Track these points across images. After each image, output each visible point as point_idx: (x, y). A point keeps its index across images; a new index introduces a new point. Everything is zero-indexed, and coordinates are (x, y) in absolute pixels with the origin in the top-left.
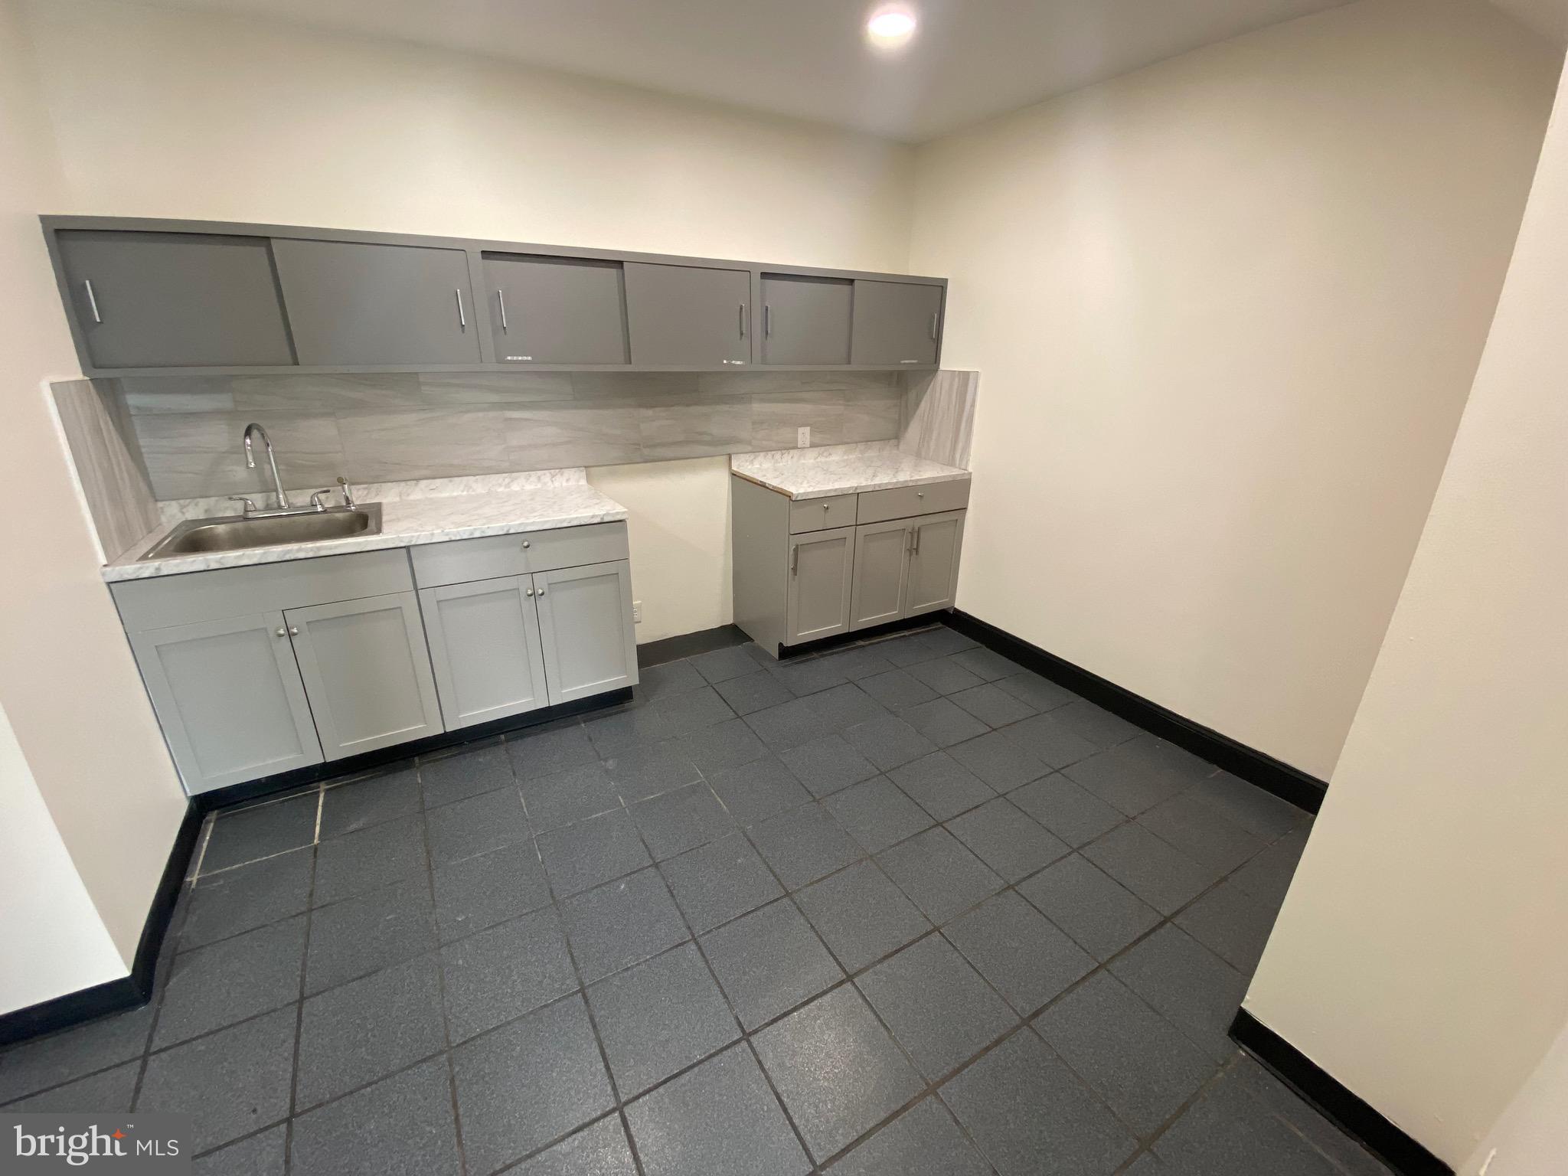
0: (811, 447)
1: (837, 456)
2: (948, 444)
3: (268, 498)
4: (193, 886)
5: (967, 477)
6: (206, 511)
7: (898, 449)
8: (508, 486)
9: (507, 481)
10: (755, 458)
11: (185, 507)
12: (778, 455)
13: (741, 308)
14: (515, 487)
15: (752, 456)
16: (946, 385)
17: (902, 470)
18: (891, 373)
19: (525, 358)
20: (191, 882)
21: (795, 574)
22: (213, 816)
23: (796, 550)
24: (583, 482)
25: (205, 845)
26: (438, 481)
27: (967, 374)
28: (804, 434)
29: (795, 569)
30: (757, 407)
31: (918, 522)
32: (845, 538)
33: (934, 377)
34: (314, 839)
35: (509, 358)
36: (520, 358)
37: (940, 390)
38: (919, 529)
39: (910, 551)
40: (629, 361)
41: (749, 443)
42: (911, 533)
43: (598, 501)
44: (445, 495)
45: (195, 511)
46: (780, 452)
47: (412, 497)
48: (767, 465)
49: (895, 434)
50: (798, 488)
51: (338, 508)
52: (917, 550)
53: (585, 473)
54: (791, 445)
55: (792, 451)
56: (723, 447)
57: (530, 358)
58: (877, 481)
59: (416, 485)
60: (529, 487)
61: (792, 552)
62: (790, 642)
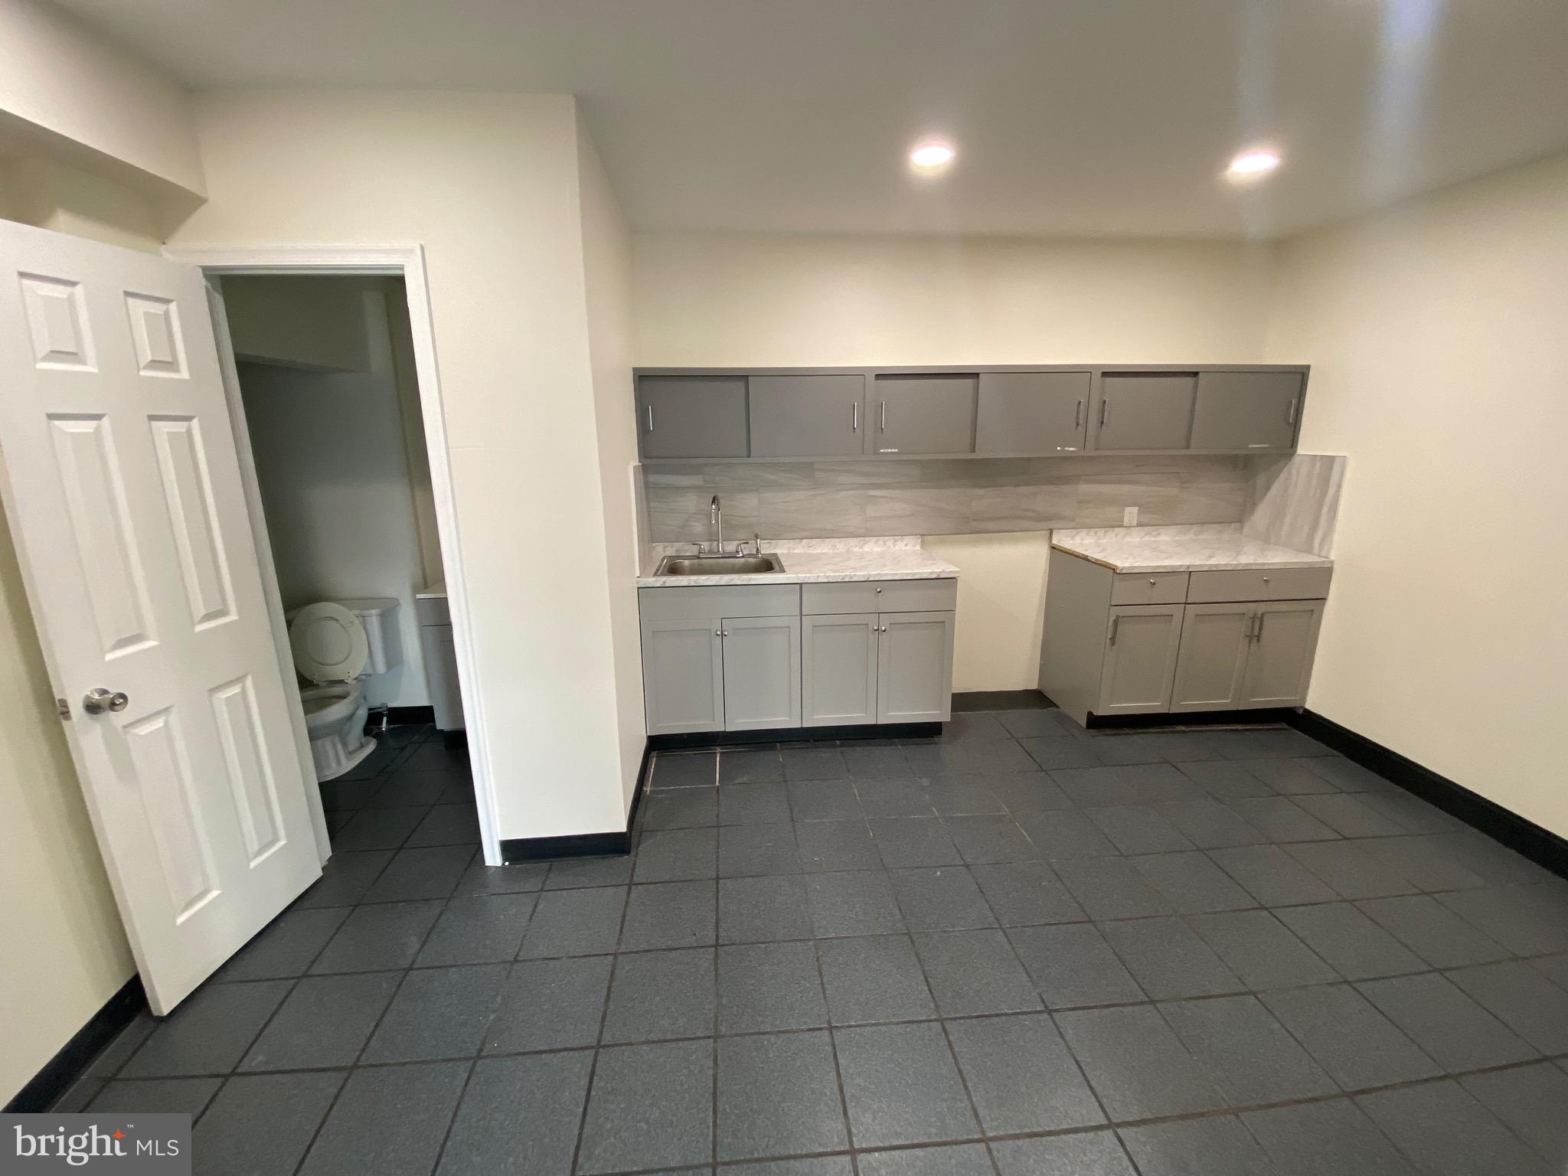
0: (1138, 526)
1: (1166, 536)
2: (1306, 530)
3: (711, 545)
4: (648, 793)
5: (1329, 565)
6: (677, 551)
7: (1241, 533)
8: (861, 547)
9: (861, 543)
10: (1077, 534)
11: (665, 547)
12: (1101, 532)
13: (1080, 403)
14: (867, 548)
15: (1074, 532)
16: (1304, 471)
17: (1245, 553)
18: (1236, 457)
19: (893, 450)
20: (646, 791)
21: (1113, 644)
22: (655, 754)
23: (1116, 622)
24: (918, 547)
25: (652, 770)
26: (815, 541)
27: (1332, 459)
28: (1131, 514)
29: (1113, 640)
30: (1083, 487)
31: (1261, 608)
32: (1172, 615)
33: (1290, 460)
34: (716, 781)
35: (882, 451)
36: (889, 451)
37: (1296, 476)
38: (1262, 614)
39: (1250, 637)
40: (973, 450)
41: (1073, 520)
42: (1253, 619)
43: (934, 562)
44: (818, 551)
45: (670, 551)
46: (1103, 530)
47: (796, 551)
48: (1088, 541)
49: (1238, 517)
50: (1123, 562)
51: (750, 555)
52: (1259, 638)
53: (920, 540)
54: (1118, 524)
55: (1117, 530)
56: (1046, 522)
57: (897, 450)
58: (1213, 561)
59: (800, 543)
60: (877, 549)
61: (1111, 623)
62: (1100, 711)
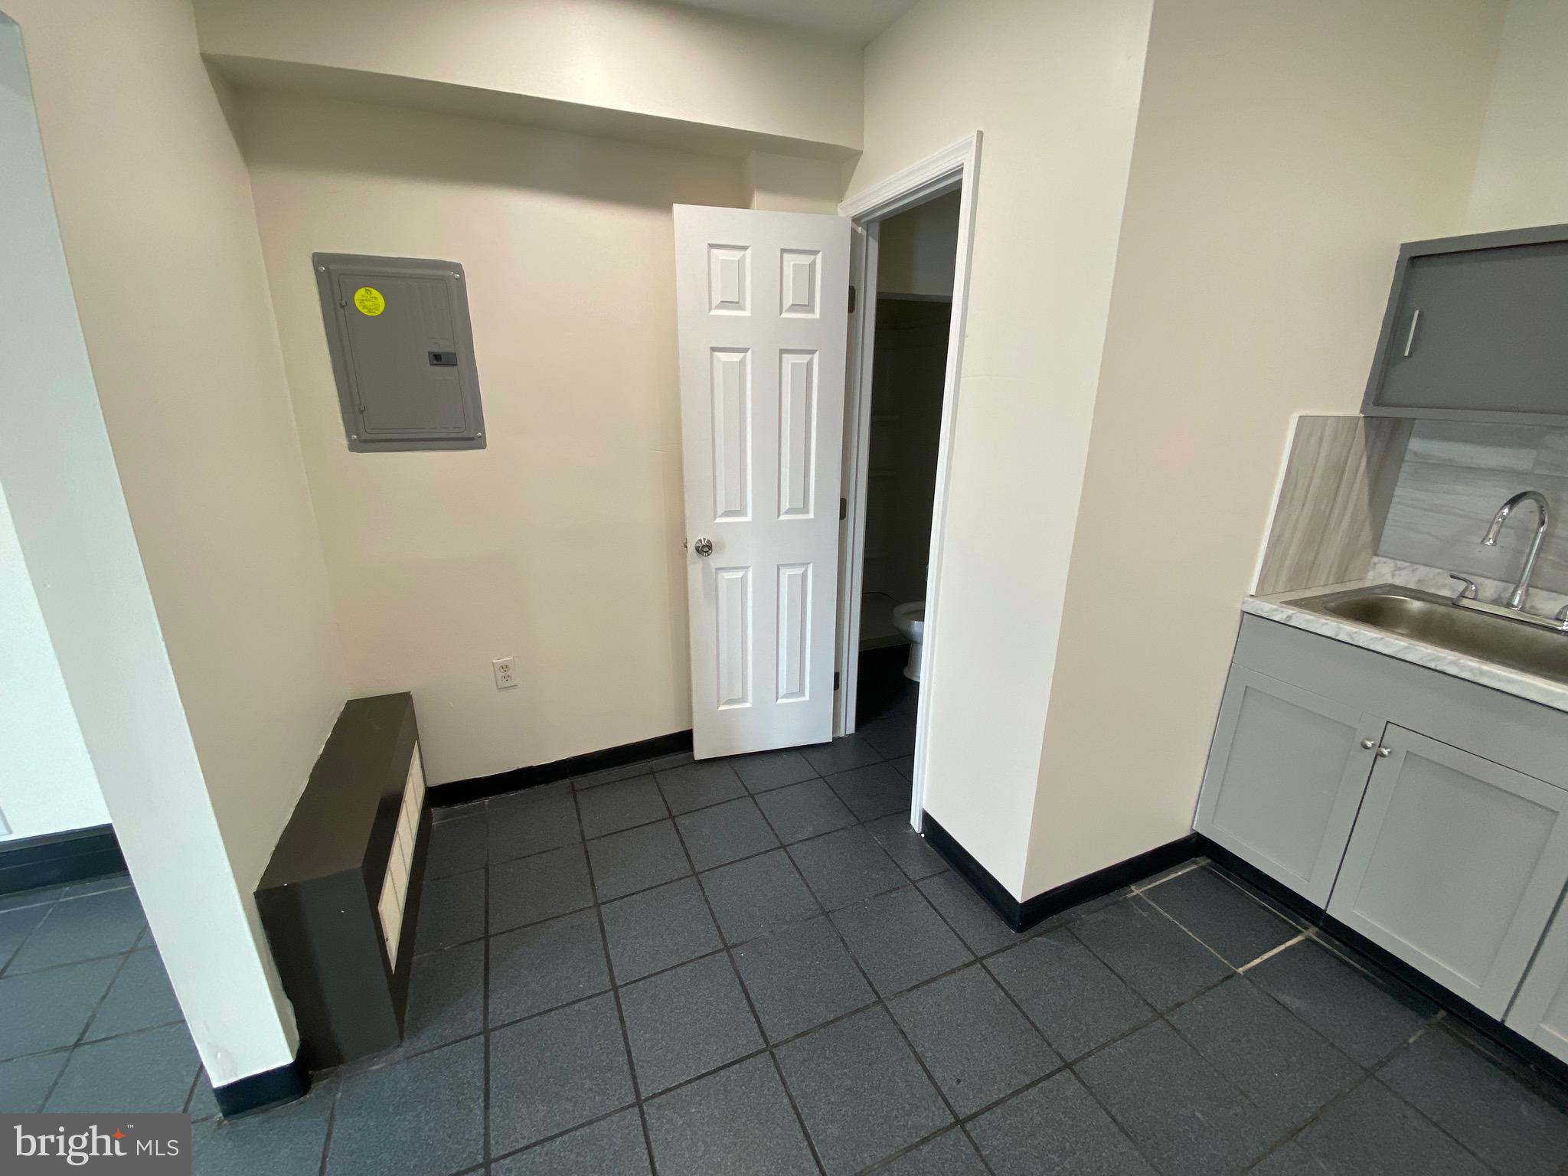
4: (1129, 896)
6: (1420, 582)
20: (1132, 891)
22: (1203, 861)
25: (1173, 876)
34: (1241, 967)
45: (1407, 578)
